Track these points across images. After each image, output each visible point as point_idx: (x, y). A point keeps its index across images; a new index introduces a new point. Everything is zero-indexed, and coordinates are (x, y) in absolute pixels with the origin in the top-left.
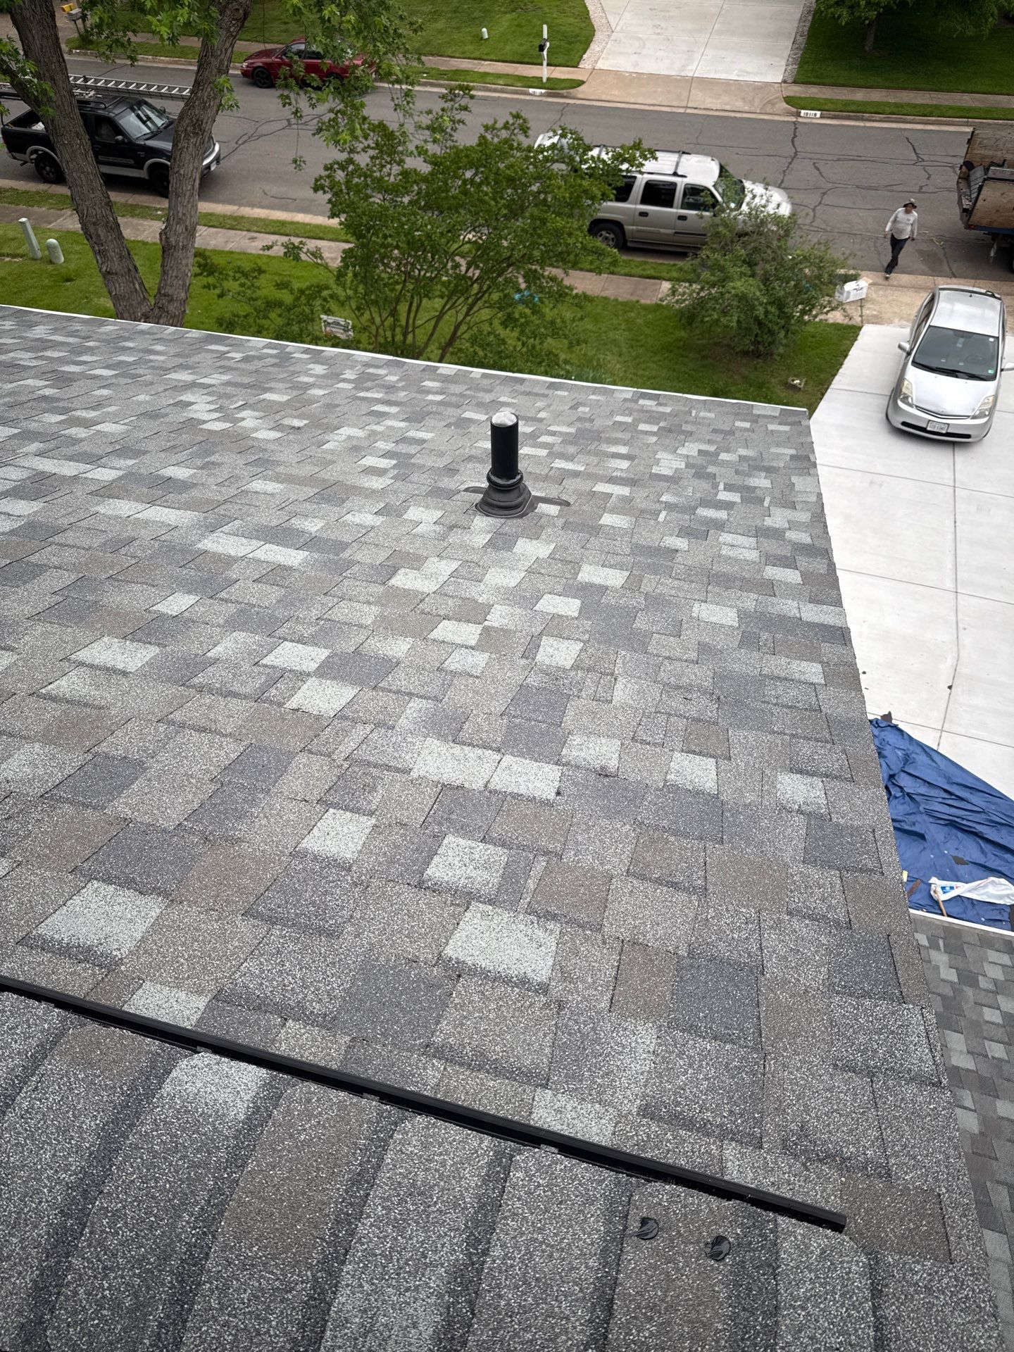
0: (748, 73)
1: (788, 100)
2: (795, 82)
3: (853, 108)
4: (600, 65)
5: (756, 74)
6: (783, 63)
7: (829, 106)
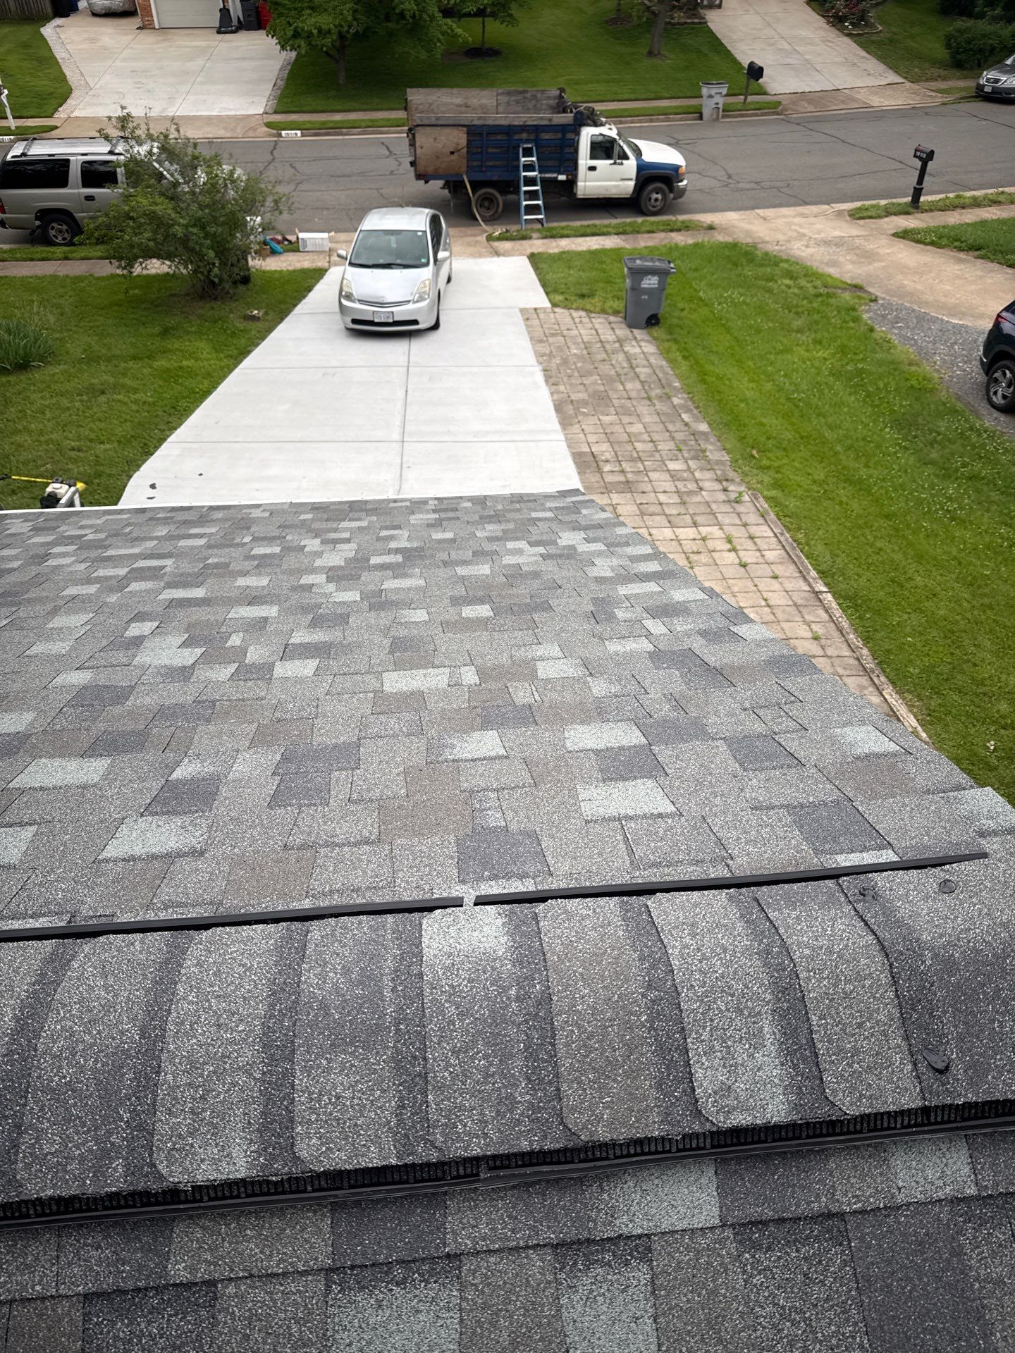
0: (230, 110)
1: (268, 125)
2: (275, 112)
3: (331, 125)
4: (76, 114)
5: (236, 110)
6: (264, 100)
7: (308, 126)
